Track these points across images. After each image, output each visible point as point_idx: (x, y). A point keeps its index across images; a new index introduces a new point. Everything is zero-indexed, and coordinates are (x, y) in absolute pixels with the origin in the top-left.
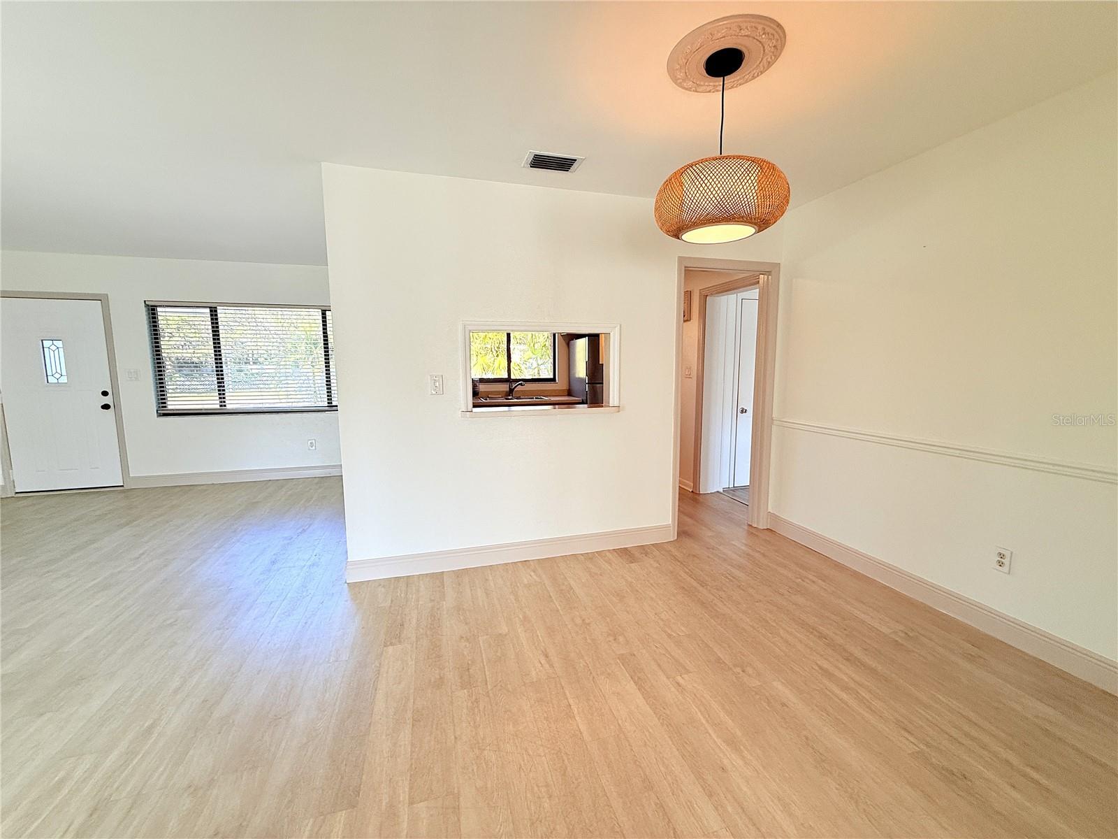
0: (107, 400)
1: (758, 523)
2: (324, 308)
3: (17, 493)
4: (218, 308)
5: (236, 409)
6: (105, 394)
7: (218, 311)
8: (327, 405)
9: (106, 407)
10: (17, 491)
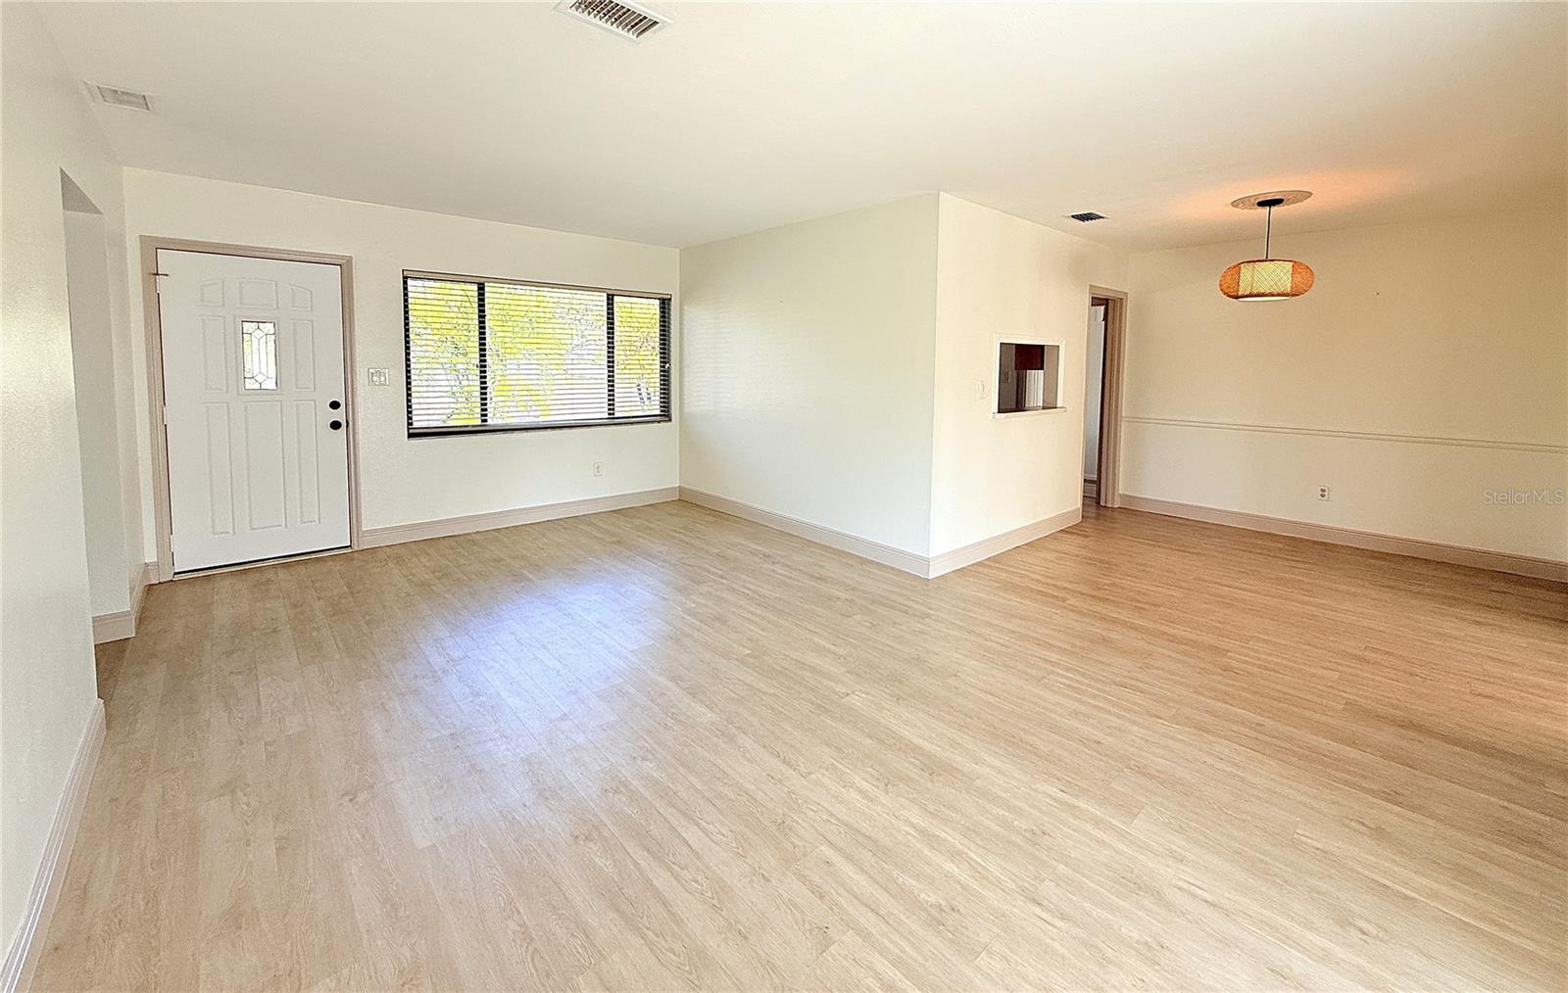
0: (339, 415)
1: (1113, 503)
2: (610, 292)
3: (175, 574)
4: (486, 284)
5: (507, 425)
6: (335, 405)
7: (486, 289)
8: (607, 416)
9: (336, 425)
10: (177, 571)
